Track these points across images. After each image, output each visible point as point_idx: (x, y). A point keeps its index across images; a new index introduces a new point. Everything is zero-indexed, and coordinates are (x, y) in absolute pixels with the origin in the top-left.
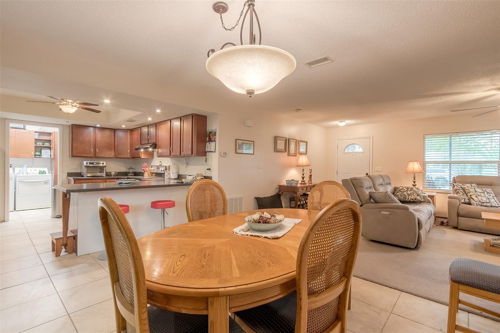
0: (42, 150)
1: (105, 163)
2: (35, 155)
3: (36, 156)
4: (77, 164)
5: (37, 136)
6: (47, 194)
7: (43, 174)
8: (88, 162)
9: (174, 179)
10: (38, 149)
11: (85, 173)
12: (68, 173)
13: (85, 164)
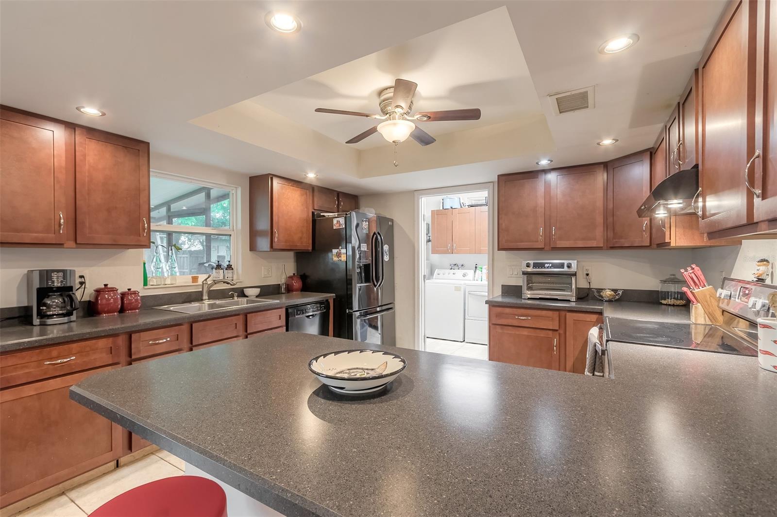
1: (574, 264)
8: (531, 262)
11: (524, 290)
12: (502, 285)
13: (524, 269)
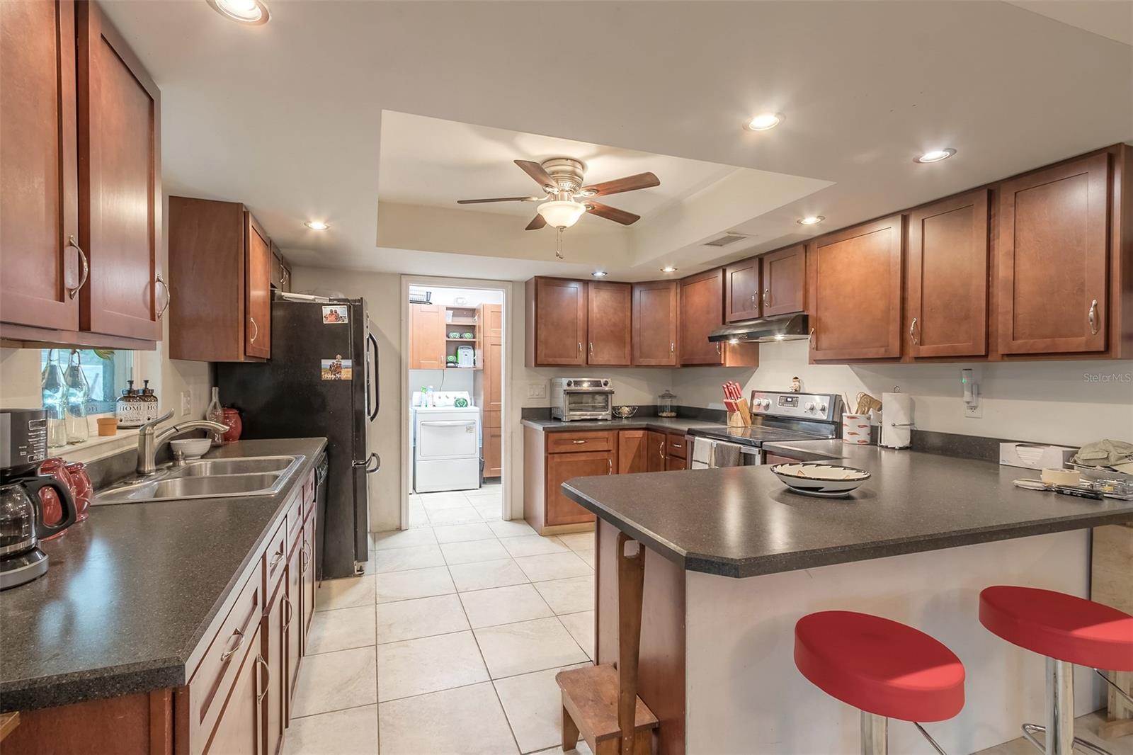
0: (459, 351)
1: (610, 381)
2: (447, 363)
3: (449, 365)
4: (544, 386)
5: (449, 319)
6: (470, 456)
7: (462, 406)
8: (572, 380)
9: (901, 449)
10: (453, 347)
11: (566, 412)
12: (523, 409)
13: (565, 387)
